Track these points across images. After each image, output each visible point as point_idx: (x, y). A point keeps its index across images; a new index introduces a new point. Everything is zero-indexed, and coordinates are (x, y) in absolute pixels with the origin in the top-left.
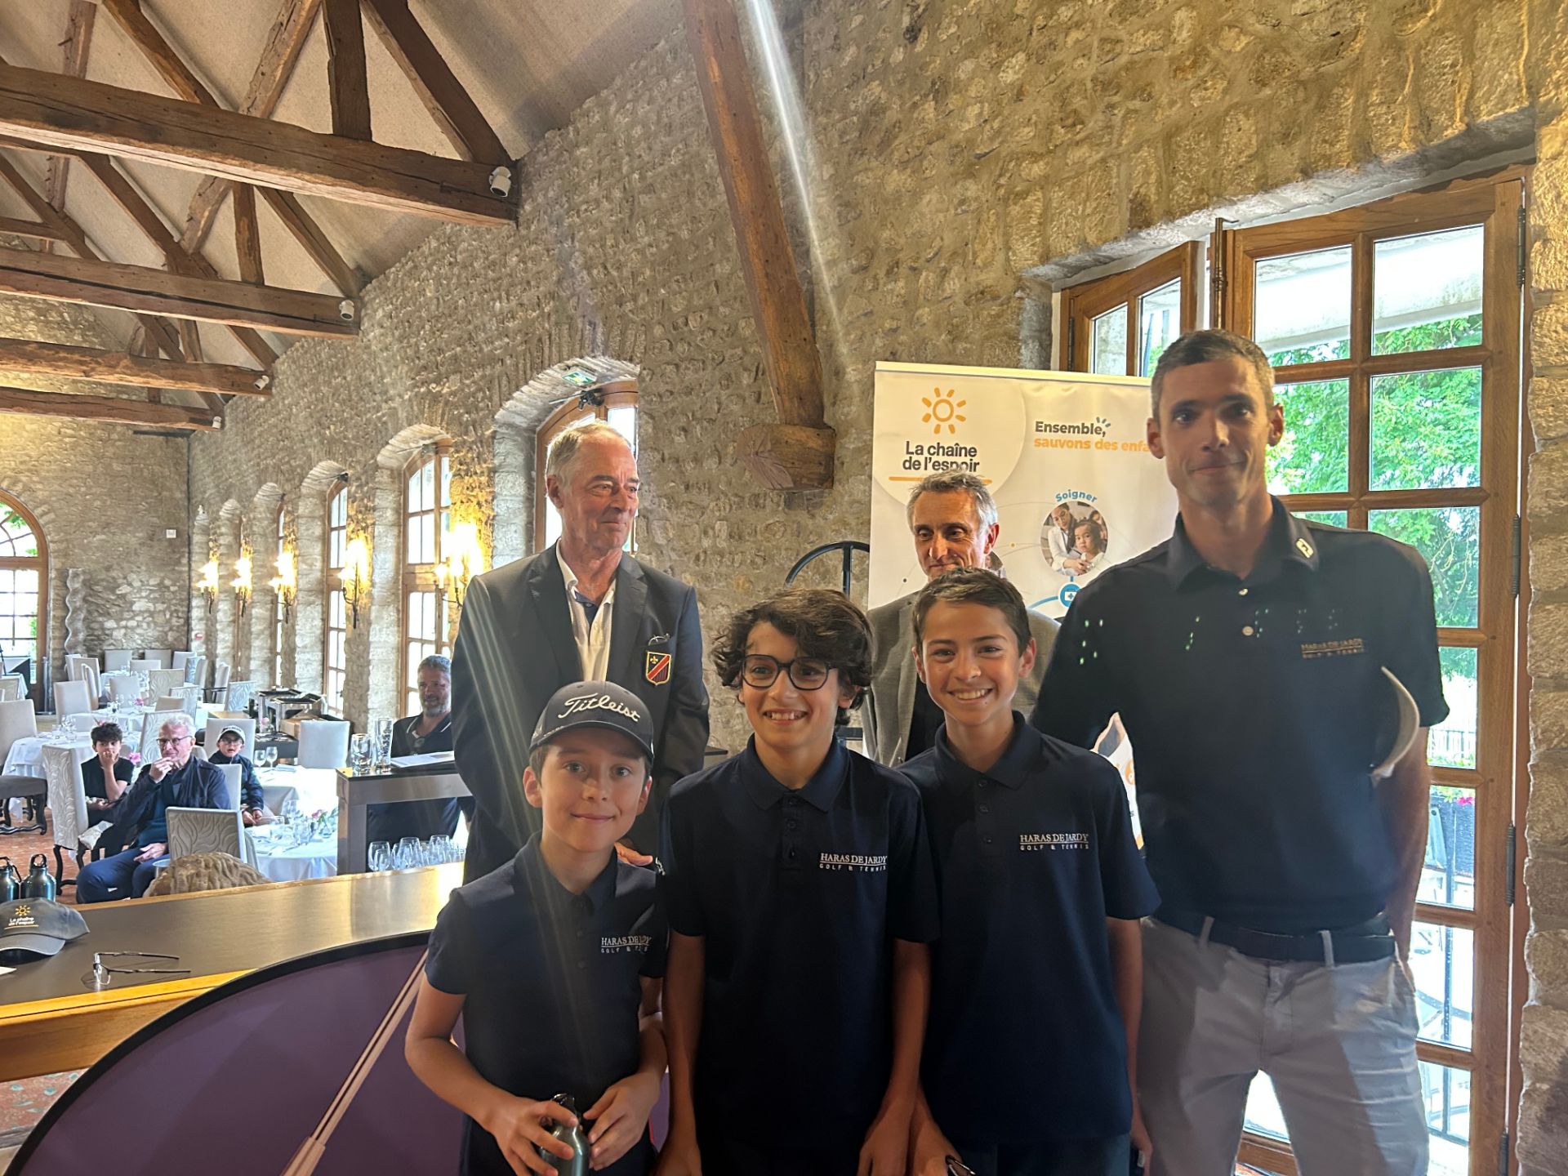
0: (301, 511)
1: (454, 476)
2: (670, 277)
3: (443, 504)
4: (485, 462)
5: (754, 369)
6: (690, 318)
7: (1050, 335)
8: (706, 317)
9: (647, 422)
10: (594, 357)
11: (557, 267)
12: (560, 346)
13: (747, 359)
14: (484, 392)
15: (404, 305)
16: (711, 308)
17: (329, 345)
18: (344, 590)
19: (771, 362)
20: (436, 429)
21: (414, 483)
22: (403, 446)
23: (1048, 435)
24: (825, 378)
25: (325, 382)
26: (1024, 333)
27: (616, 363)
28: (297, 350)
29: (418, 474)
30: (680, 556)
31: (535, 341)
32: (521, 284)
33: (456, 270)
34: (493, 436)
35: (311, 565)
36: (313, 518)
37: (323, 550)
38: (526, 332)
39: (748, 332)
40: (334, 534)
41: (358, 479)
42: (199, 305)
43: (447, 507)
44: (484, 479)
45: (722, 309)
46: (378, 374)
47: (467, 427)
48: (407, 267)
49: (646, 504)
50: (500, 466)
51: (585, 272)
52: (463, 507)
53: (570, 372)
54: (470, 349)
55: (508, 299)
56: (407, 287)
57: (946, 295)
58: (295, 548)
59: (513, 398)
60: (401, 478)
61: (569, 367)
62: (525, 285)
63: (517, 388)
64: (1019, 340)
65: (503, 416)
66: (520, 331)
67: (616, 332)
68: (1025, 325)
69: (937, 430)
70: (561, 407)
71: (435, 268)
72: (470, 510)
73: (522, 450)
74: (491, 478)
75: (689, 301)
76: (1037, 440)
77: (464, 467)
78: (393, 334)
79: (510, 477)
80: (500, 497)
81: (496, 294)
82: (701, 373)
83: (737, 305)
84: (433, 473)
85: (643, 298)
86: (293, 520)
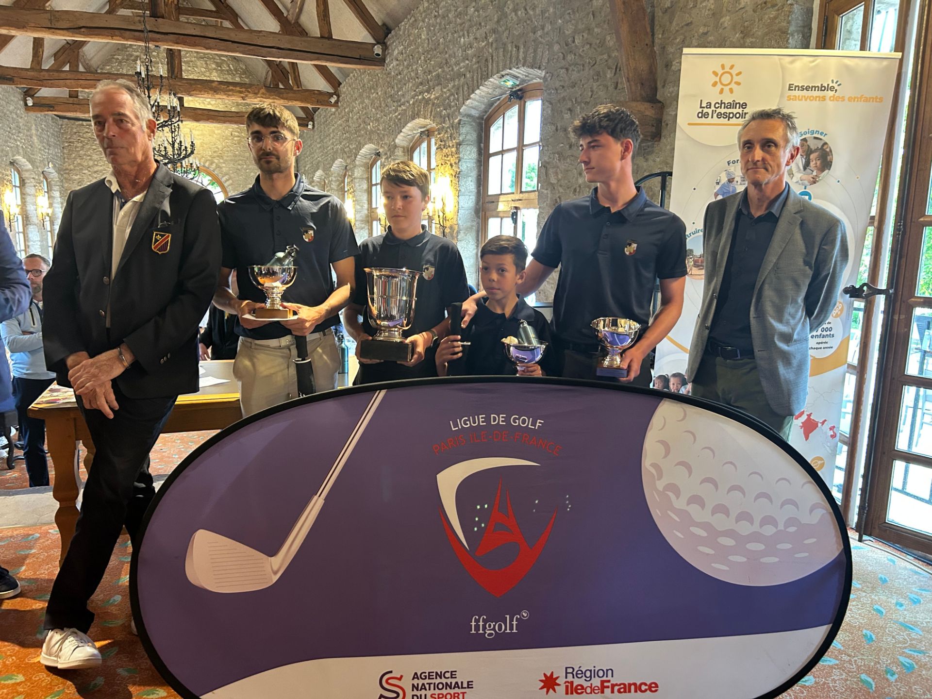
0: (355, 175)
1: (437, 149)
2: (565, 11)
3: (432, 167)
4: (454, 139)
5: (615, 68)
6: (576, 37)
7: (810, 29)
8: (586, 36)
9: (548, 107)
10: (518, 68)
11: (497, 12)
12: (498, 63)
13: (610, 61)
14: (454, 96)
15: (409, 45)
16: (589, 30)
17: (368, 74)
18: (380, 219)
19: (624, 60)
20: (428, 121)
21: (416, 155)
22: (410, 133)
23: (797, 93)
24: (659, 70)
25: (367, 96)
26: (792, 29)
27: (531, 71)
28: (351, 78)
29: (418, 150)
30: (565, 190)
31: (484, 61)
32: (476, 25)
33: (438, 20)
34: (459, 123)
35: (362, 206)
36: (363, 178)
37: (368, 197)
38: (478, 56)
39: (611, 43)
40: (374, 188)
41: (386, 154)
42: (298, 53)
43: (434, 169)
44: (454, 150)
45: (596, 30)
46: (396, 89)
47: (444, 118)
48: (411, 21)
49: (546, 159)
50: (463, 141)
51: (513, 14)
52: (442, 167)
53: (504, 79)
54: (446, 69)
55: (468, 36)
56: (411, 33)
57: (741, 6)
58: (353, 197)
59: (470, 98)
60: (410, 151)
61: (503, 76)
62: (478, 26)
63: (473, 92)
64: (788, 34)
65: (465, 110)
66: (475, 55)
67: (531, 50)
68: (793, 23)
69: (721, 92)
70: (498, 102)
71: (427, 20)
72: (447, 169)
73: (475, 131)
74: (457, 149)
75: (576, 26)
76: (788, 97)
77: (443, 143)
78: (403, 64)
79: (468, 148)
80: (463, 160)
81: (461, 33)
82: (582, 72)
83: (606, 26)
84: (426, 149)
85: (548, 27)
86: (352, 180)
